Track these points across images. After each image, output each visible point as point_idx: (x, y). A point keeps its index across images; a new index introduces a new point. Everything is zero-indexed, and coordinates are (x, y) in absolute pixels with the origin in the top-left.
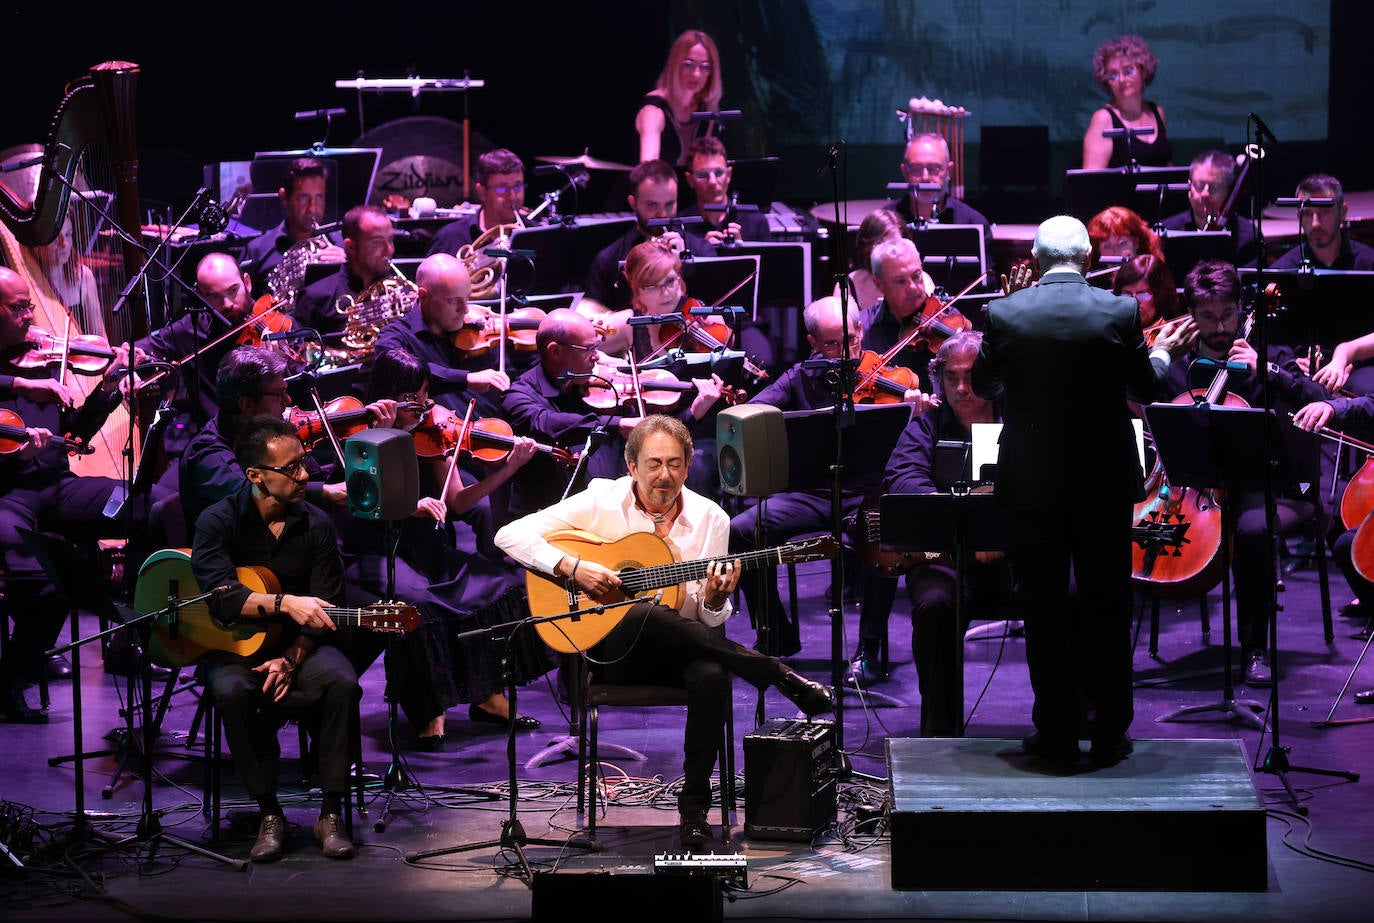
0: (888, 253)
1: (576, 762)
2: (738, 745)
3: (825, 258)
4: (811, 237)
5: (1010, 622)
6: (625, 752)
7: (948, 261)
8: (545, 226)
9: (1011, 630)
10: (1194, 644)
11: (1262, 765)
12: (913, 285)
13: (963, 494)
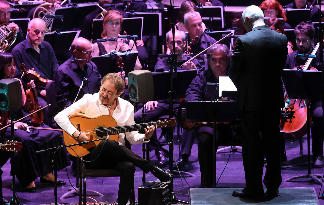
0: (190, 16)
1: (79, 197)
2: (136, 191)
3: (166, 18)
4: (161, 11)
5: (232, 147)
6: (96, 193)
7: (210, 19)
8: (67, 7)
9: (233, 150)
10: (297, 154)
11: (321, 197)
12: (198, 28)
13: (216, 102)
